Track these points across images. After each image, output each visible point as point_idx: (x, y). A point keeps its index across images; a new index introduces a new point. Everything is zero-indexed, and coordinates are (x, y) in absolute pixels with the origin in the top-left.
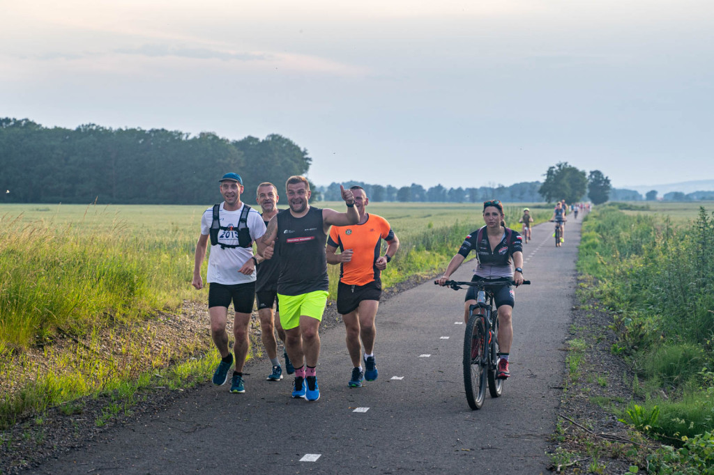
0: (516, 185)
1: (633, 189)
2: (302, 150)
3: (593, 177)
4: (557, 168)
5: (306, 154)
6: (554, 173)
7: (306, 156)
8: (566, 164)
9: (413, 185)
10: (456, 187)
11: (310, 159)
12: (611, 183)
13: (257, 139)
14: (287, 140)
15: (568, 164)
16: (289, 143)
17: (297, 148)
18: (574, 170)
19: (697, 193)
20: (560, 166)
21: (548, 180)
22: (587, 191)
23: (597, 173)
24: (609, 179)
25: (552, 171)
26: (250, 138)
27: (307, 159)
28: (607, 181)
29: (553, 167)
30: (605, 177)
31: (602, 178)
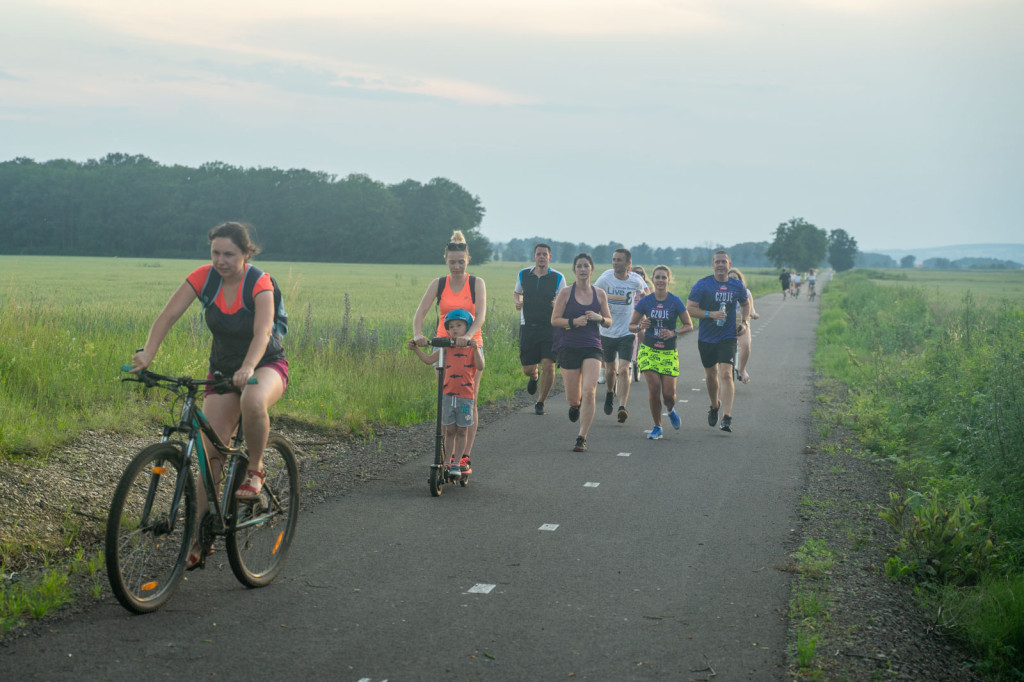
0: (738, 246)
1: (885, 254)
2: (474, 197)
3: (835, 237)
4: (790, 225)
5: (479, 203)
6: (786, 231)
7: (478, 206)
8: (801, 220)
9: (612, 243)
10: (664, 247)
11: (483, 209)
12: (858, 245)
13: (419, 183)
14: (454, 185)
15: (804, 221)
16: (458, 189)
17: (468, 196)
18: (811, 229)
19: (965, 260)
20: (793, 222)
21: (778, 240)
22: (828, 254)
23: (841, 233)
24: (855, 240)
25: (784, 229)
26: (410, 183)
27: (480, 209)
28: (853, 243)
29: (785, 224)
30: (850, 237)
31: (847, 238)
